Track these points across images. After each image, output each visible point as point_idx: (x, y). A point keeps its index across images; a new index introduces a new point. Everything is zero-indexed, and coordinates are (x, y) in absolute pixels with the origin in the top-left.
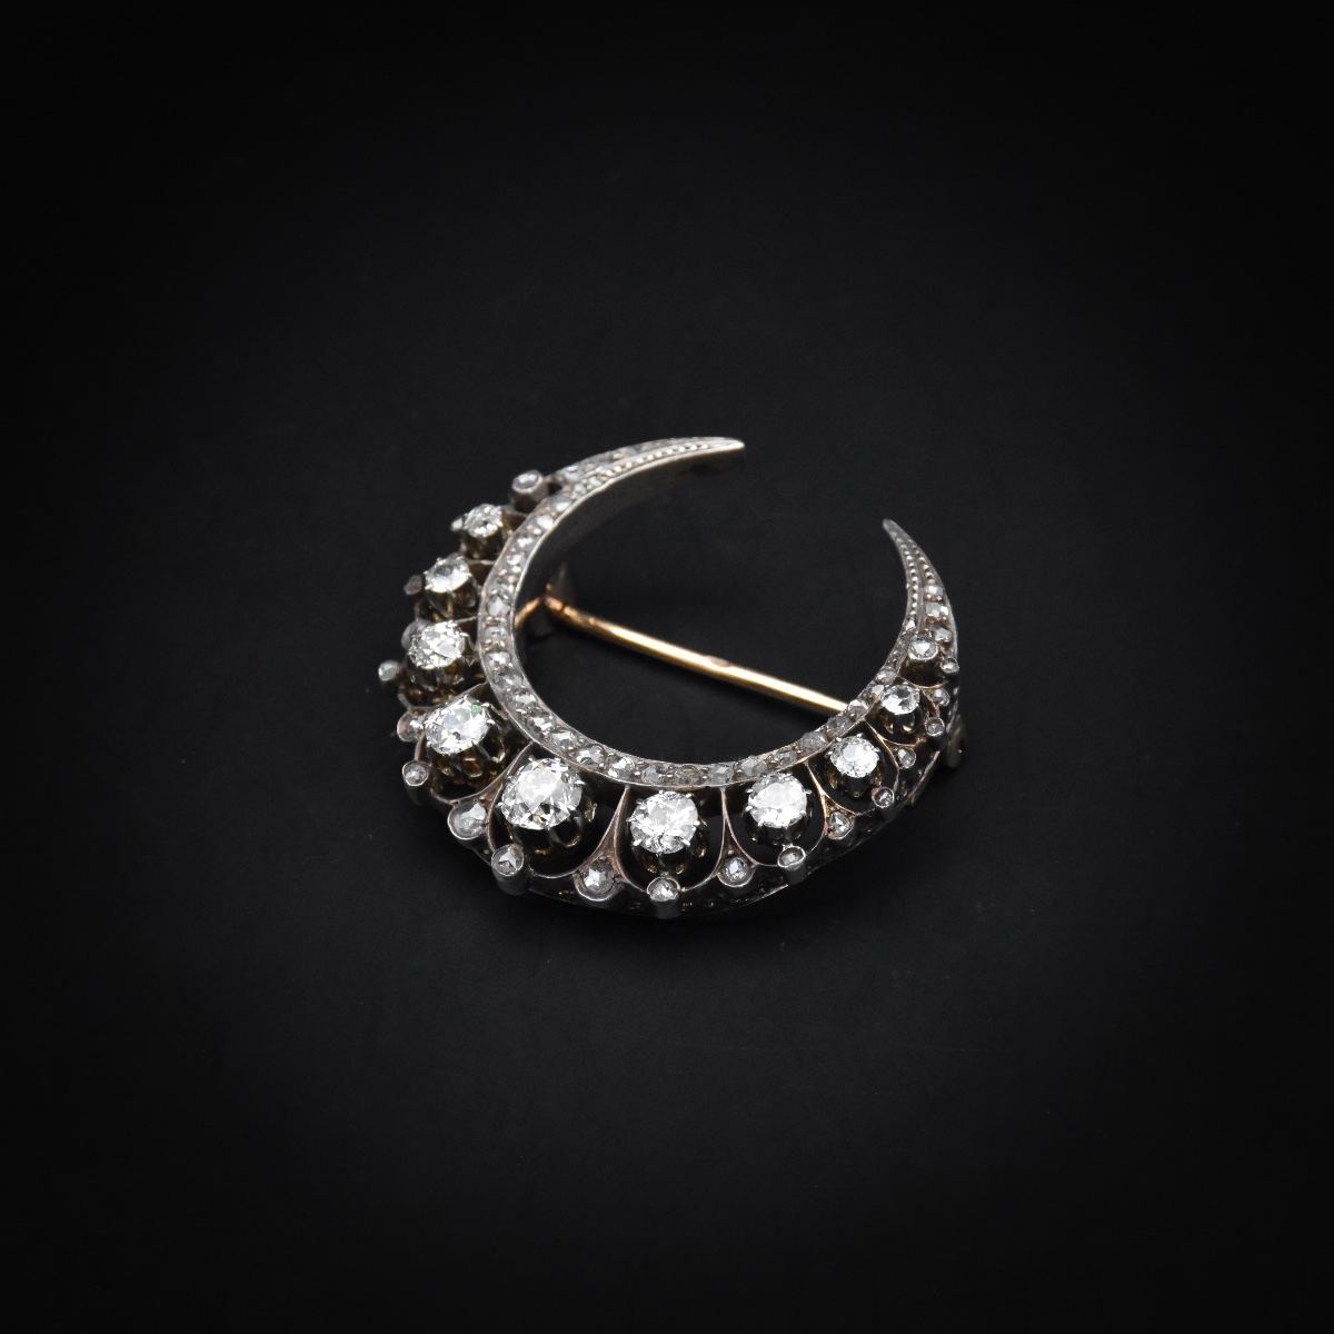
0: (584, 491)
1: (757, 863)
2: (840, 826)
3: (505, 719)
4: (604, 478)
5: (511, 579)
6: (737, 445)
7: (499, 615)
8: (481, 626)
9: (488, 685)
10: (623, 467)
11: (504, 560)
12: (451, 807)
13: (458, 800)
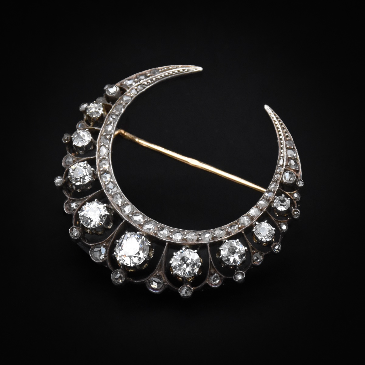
0: (136, 93)
1: (224, 277)
2: (258, 259)
3: (112, 208)
4: (144, 86)
5: (108, 137)
6: (200, 69)
7: (104, 155)
8: (97, 161)
9: (103, 191)
10: (152, 80)
11: (105, 127)
12: (91, 247)
13: (94, 244)
